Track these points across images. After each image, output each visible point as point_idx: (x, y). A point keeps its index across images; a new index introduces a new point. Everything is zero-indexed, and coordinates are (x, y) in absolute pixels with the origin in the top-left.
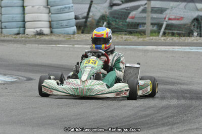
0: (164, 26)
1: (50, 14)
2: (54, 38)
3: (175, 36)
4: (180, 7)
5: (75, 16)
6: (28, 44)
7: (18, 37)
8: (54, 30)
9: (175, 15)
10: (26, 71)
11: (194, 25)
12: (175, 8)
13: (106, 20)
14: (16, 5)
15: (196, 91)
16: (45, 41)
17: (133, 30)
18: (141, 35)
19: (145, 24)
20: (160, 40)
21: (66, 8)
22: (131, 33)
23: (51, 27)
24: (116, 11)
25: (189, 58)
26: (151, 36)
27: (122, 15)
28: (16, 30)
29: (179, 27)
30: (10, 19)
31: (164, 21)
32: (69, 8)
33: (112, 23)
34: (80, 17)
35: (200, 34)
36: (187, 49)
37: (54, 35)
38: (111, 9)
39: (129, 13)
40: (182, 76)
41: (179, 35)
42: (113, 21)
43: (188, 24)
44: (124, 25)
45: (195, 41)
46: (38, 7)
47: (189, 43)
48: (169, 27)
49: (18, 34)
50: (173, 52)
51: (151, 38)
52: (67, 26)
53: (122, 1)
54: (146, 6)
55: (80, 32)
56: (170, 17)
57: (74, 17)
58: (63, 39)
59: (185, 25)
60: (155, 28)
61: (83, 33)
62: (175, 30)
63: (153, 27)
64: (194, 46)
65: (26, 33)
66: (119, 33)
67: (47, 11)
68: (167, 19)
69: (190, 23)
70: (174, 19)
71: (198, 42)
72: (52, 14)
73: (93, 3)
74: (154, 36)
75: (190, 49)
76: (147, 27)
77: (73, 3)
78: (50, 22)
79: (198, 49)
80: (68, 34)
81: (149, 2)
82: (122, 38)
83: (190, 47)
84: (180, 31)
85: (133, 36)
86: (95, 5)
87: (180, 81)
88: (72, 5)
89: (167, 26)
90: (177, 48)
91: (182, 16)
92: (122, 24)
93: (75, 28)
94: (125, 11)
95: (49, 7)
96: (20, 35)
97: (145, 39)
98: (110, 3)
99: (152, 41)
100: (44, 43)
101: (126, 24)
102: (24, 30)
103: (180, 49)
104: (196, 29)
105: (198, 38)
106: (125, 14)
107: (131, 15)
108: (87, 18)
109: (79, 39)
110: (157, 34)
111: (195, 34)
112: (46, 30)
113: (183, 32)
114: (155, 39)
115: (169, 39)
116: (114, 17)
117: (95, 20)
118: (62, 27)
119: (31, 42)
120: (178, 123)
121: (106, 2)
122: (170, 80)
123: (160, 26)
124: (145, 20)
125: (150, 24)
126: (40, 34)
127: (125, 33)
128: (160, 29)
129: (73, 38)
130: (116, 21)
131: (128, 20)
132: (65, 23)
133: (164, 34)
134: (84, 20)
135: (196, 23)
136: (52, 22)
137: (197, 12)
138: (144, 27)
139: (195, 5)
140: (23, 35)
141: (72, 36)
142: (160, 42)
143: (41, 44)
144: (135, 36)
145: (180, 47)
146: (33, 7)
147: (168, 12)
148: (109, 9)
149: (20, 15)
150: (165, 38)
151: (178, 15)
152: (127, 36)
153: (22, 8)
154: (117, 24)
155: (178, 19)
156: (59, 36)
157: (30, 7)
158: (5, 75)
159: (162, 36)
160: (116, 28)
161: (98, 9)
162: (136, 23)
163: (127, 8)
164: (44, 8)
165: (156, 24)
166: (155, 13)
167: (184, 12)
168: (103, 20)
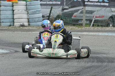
0: (93, 21)
2: (30, 28)
3: (99, 27)
4: (102, 10)
6: (16, 31)
7: (10, 27)
8: (30, 23)
10: (14, 47)
11: (110, 20)
12: (99, 10)
13: (60, 18)
14: (9, 9)
16: (25, 30)
17: (76, 23)
18: (80, 26)
19: (82, 20)
21: (37, 11)
22: (74, 25)
23: (28, 22)
24: (66, 12)
25: (107, 39)
26: (86, 26)
27: (69, 15)
28: (9, 24)
29: (101, 21)
30: (6, 18)
32: (39, 11)
33: (64, 19)
34: (45, 16)
35: (114, 25)
36: (106, 34)
37: (31, 27)
39: (73, 14)
40: (103, 49)
41: (102, 26)
42: (64, 18)
43: (107, 20)
44: (70, 20)
45: (111, 29)
46: (21, 10)
47: (108, 30)
48: (96, 21)
49: (10, 26)
50: (98, 36)
51: (86, 28)
52: (38, 21)
53: (69, 7)
54: (83, 10)
56: (97, 16)
57: (42, 16)
58: (36, 29)
59: (105, 20)
60: (88, 22)
62: (99, 23)
63: (87, 22)
64: (110, 32)
65: (15, 25)
66: (68, 25)
67: (27, 13)
68: (94, 17)
70: (99, 17)
72: (29, 14)
73: (53, 8)
74: (87, 27)
76: (83, 22)
77: (41, 8)
78: (28, 19)
79: (112, 34)
80: (38, 26)
81: (85, 7)
82: (69, 28)
83: (108, 33)
84: (102, 23)
85: (75, 27)
86: (54, 10)
87: (102, 52)
88: (41, 9)
89: (95, 21)
90: (100, 34)
91: (103, 15)
92: (69, 20)
94: (71, 12)
95: (28, 10)
96: (11, 26)
97: (82, 28)
98: (62, 8)
99: (87, 29)
100: (25, 31)
102: (14, 24)
103: (102, 34)
104: (111, 23)
105: (112, 27)
106: (71, 14)
107: (74, 15)
108: (49, 16)
110: (89, 25)
111: (111, 25)
112: (26, 24)
113: (104, 24)
115: (96, 28)
116: (64, 16)
117: (54, 18)
118: (35, 22)
119: (17, 30)
122: (97, 51)
123: (91, 21)
124: (82, 17)
125: (85, 20)
126: (23, 26)
127: (71, 25)
128: (91, 23)
131: (73, 18)
132: (37, 19)
133: (93, 25)
134: (48, 18)
135: (111, 19)
136: (29, 19)
137: (111, 13)
139: (111, 9)
140: (13, 27)
141: (41, 27)
142: (91, 30)
143: (23, 31)
144: (76, 26)
146: (18, 10)
147: (95, 13)
148: (62, 12)
149: (11, 15)
150: (94, 28)
151: (101, 15)
152: (72, 27)
153: (12, 11)
154: (67, 20)
155: (101, 17)
156: (34, 27)
158: (3, 49)
159: (92, 27)
160: (66, 22)
161: (56, 11)
162: (77, 19)
163: (72, 11)
164: (25, 11)
165: (88, 20)
166: (87, 14)
167: (104, 13)
168: (58, 18)
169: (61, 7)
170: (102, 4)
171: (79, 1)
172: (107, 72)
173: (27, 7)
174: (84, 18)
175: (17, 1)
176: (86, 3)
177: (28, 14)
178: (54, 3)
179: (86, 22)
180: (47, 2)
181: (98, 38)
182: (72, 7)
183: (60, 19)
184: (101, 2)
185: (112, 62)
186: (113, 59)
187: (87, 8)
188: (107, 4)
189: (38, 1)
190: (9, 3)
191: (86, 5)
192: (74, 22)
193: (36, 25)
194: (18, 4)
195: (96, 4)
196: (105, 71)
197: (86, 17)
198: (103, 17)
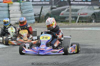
0: (78, 18)
1: (22, 14)
3: (84, 23)
4: (85, 8)
5: (34, 14)
9: (84, 12)
11: (93, 17)
12: (83, 9)
14: (5, 10)
15: (96, 49)
17: (63, 20)
18: (67, 22)
19: (69, 17)
20: (77, 25)
21: (30, 10)
22: (62, 22)
24: (54, 11)
25: (91, 33)
26: (72, 23)
27: (57, 13)
29: (85, 18)
30: (2, 17)
31: (78, 15)
32: (31, 10)
34: (37, 14)
35: (96, 21)
36: (90, 29)
38: (52, 10)
39: (61, 12)
40: (89, 42)
41: (86, 22)
43: (90, 17)
44: (58, 18)
45: (94, 25)
46: (16, 10)
47: (91, 26)
48: (81, 18)
50: (83, 30)
51: (72, 24)
52: (30, 19)
53: (57, 6)
54: (69, 8)
55: (37, 22)
56: (81, 14)
59: (88, 17)
60: (74, 19)
61: (38, 22)
62: (83, 20)
63: (73, 18)
64: (94, 27)
68: (79, 15)
69: (91, 16)
70: (83, 14)
71: (95, 25)
72: (23, 14)
73: (43, 7)
74: (73, 23)
75: (92, 29)
76: (69, 19)
79: (95, 29)
80: (31, 23)
81: (70, 6)
82: (58, 24)
83: (92, 28)
86: (44, 9)
87: (88, 45)
88: (33, 9)
89: (80, 18)
90: (85, 29)
91: (87, 13)
93: (34, 20)
95: (21, 10)
97: (69, 25)
99: (73, 25)
101: (59, 17)
103: (87, 29)
104: (94, 19)
105: (95, 23)
106: (59, 12)
108: (40, 15)
109: (37, 26)
110: (75, 22)
111: (94, 21)
113: (88, 21)
114: (74, 24)
115: (81, 24)
116: (53, 14)
117: (44, 16)
118: (28, 20)
120: (90, 64)
121: (49, 7)
123: (76, 18)
125: (71, 17)
127: (59, 22)
128: (76, 19)
129: (34, 25)
130: (54, 16)
131: (60, 15)
132: (29, 18)
133: (78, 21)
134: (39, 16)
137: (94, 10)
138: (68, 18)
139: (93, 7)
141: (33, 24)
142: (76, 26)
144: (64, 23)
145: (87, 28)
146: (13, 10)
147: (80, 11)
148: (51, 10)
149: (7, 15)
150: (79, 24)
152: (60, 23)
153: (8, 11)
155: (85, 14)
157: (12, 10)
159: (77, 23)
161: (46, 11)
162: (64, 17)
163: (60, 9)
164: (19, 11)
165: (74, 17)
166: (73, 12)
167: (88, 11)
168: (48, 16)
169: (50, 6)
170: (86, 3)
171: (65, 1)
172: (94, 61)
173: (21, 7)
174: (70, 16)
175: (12, 3)
176: (71, 3)
177: (21, 13)
178: (44, 3)
179: (71, 19)
180: (38, 2)
181: (83, 33)
182: (59, 6)
183: (49, 17)
184: (84, 2)
185: (98, 52)
186: (99, 50)
187: (73, 7)
188: (90, 3)
189: (30, 2)
190: (5, 5)
191: (72, 4)
192: (61, 19)
193: (29, 23)
194: (13, 5)
195: (80, 3)
196: (93, 60)
197: (72, 14)
198: (87, 15)
